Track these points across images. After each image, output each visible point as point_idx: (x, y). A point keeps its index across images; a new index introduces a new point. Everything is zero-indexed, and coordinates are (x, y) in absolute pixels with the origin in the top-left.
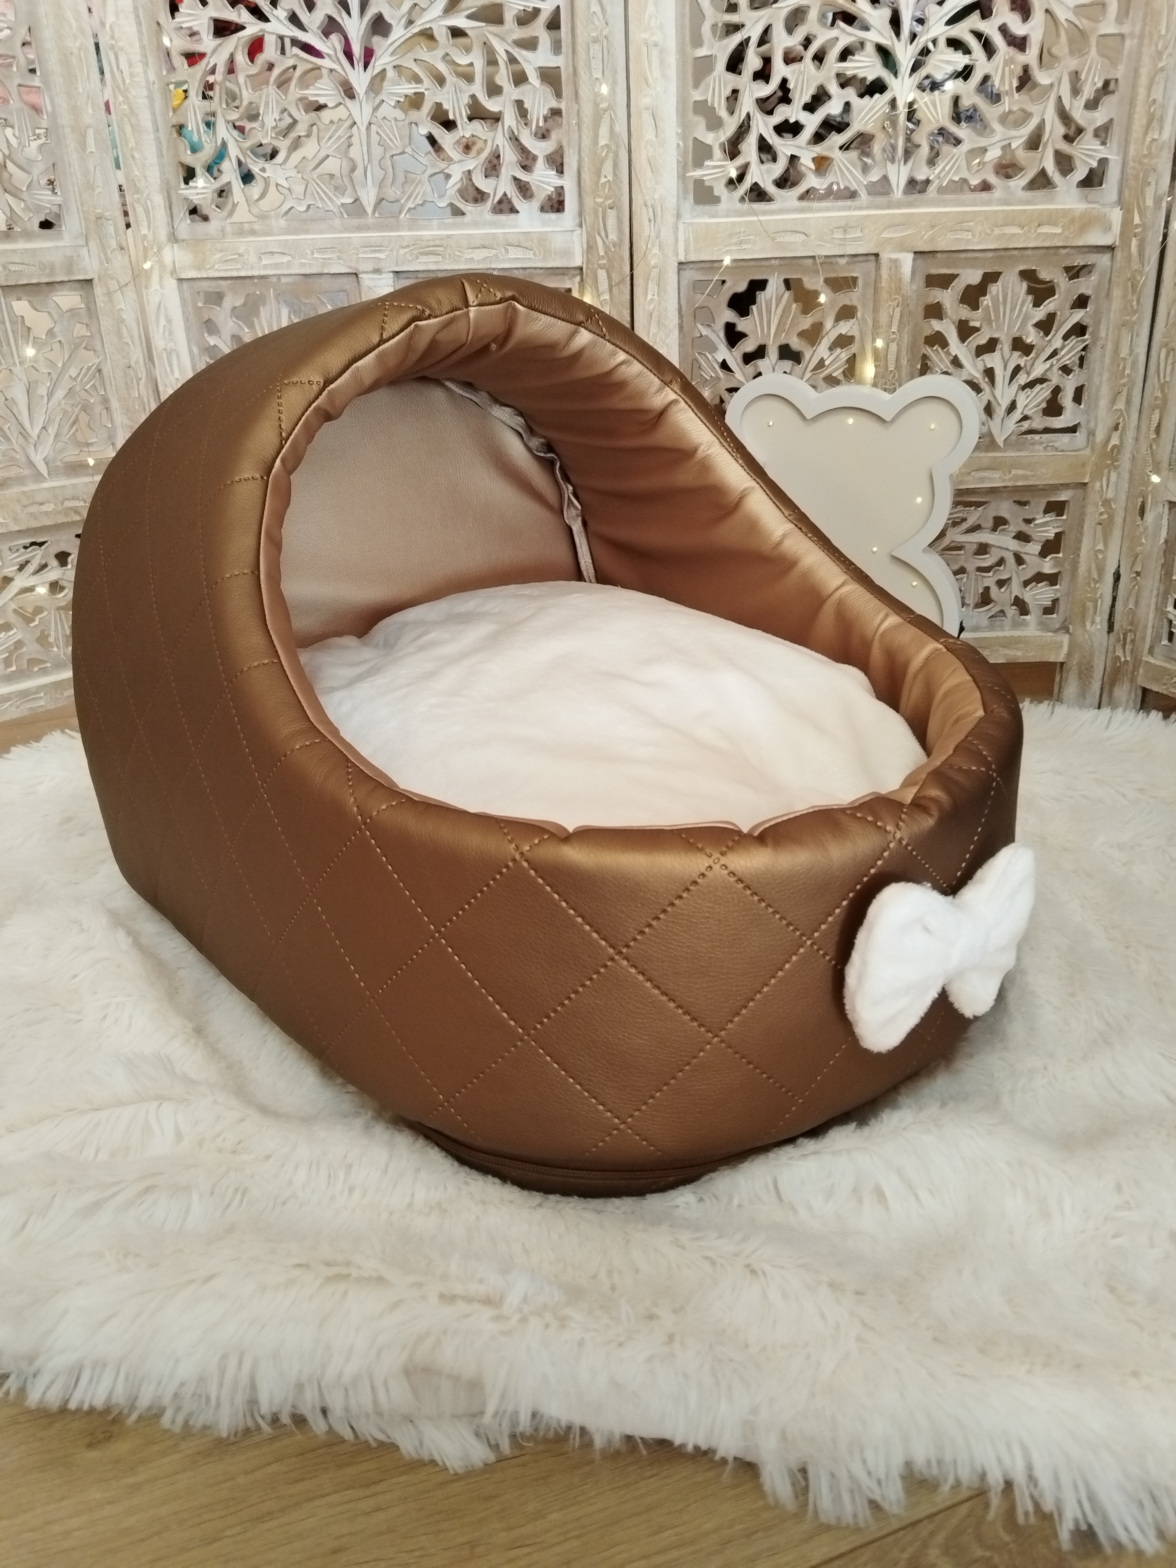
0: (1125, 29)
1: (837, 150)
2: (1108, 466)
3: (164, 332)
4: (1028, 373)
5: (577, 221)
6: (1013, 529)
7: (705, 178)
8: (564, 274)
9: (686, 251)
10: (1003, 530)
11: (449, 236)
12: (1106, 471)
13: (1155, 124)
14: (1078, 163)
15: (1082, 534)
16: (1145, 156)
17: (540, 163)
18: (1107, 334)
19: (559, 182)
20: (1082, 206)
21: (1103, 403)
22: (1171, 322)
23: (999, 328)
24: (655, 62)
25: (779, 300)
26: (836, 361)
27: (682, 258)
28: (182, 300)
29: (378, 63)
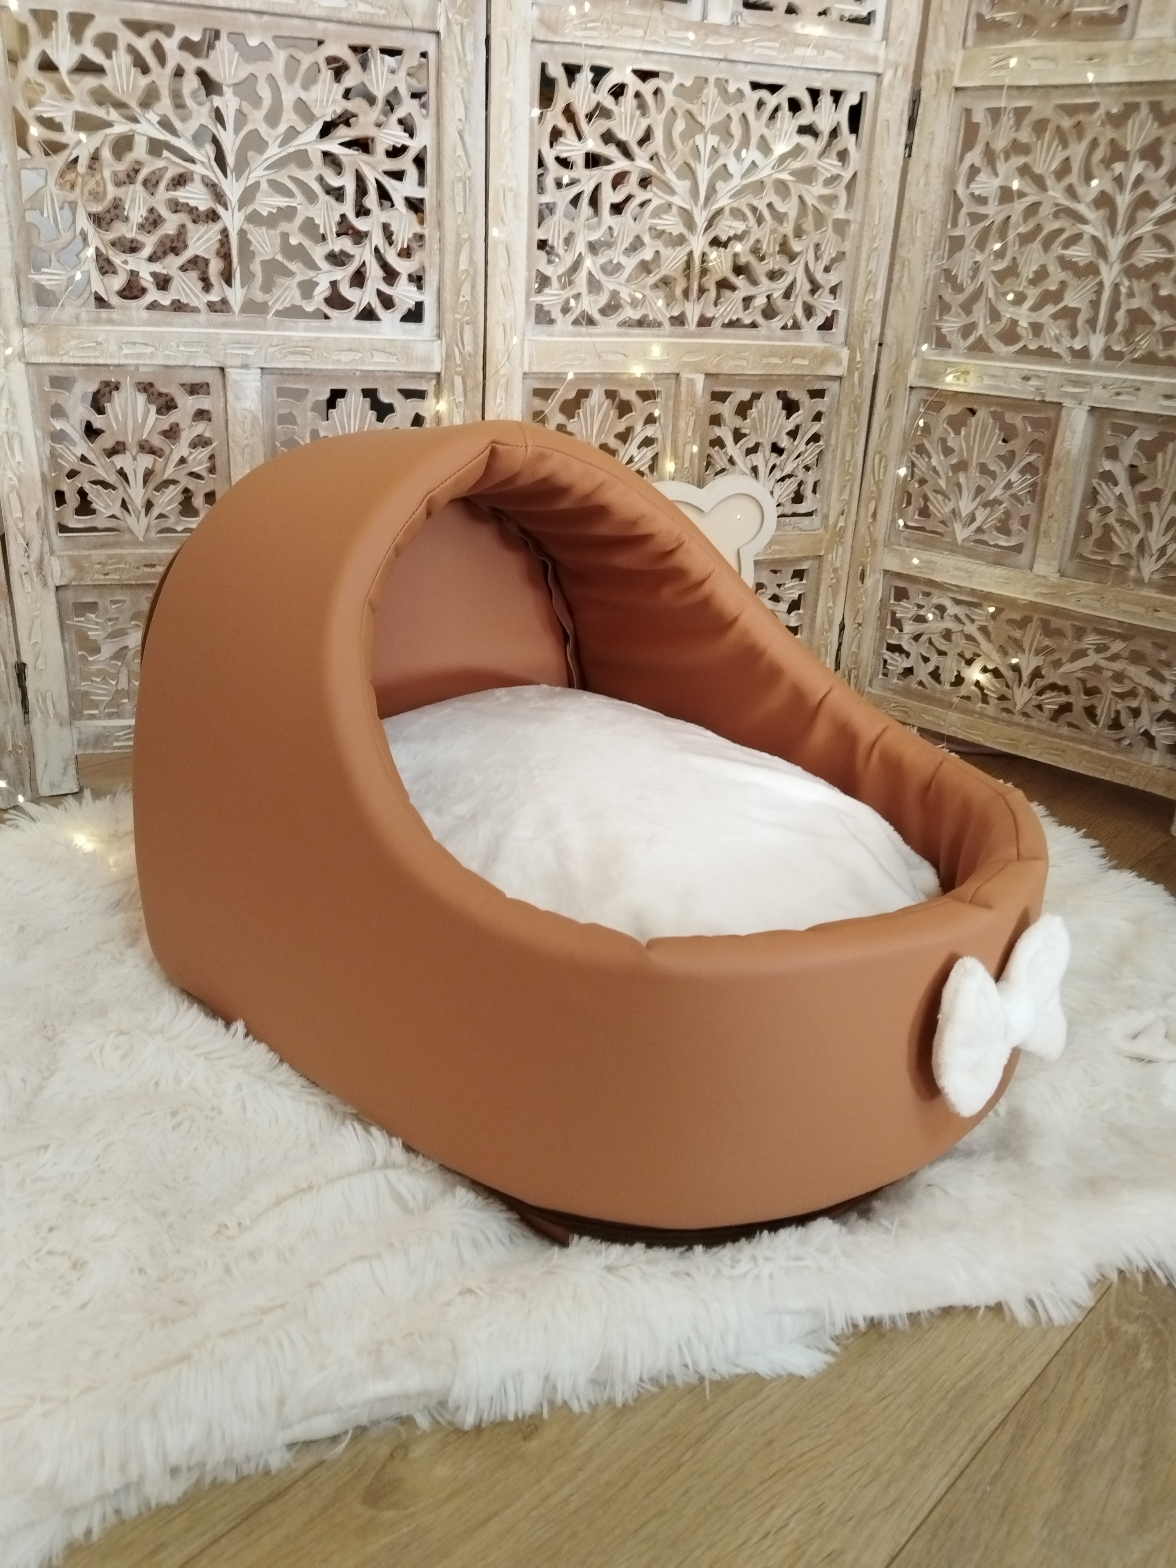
0: (851, 217)
1: (648, 289)
2: (836, 543)
3: (7, 415)
4: (782, 470)
5: (435, 332)
6: (770, 592)
7: (544, 304)
8: (421, 378)
9: (530, 363)
10: (763, 593)
11: (317, 339)
12: (835, 546)
13: (870, 288)
14: (818, 312)
15: (818, 594)
16: (865, 311)
17: (403, 280)
18: (837, 442)
19: (419, 297)
20: (821, 345)
21: (834, 494)
22: (882, 435)
23: (762, 435)
24: (510, 204)
25: (600, 408)
26: (643, 457)
27: (527, 370)
28: (29, 384)
29: (252, 175)
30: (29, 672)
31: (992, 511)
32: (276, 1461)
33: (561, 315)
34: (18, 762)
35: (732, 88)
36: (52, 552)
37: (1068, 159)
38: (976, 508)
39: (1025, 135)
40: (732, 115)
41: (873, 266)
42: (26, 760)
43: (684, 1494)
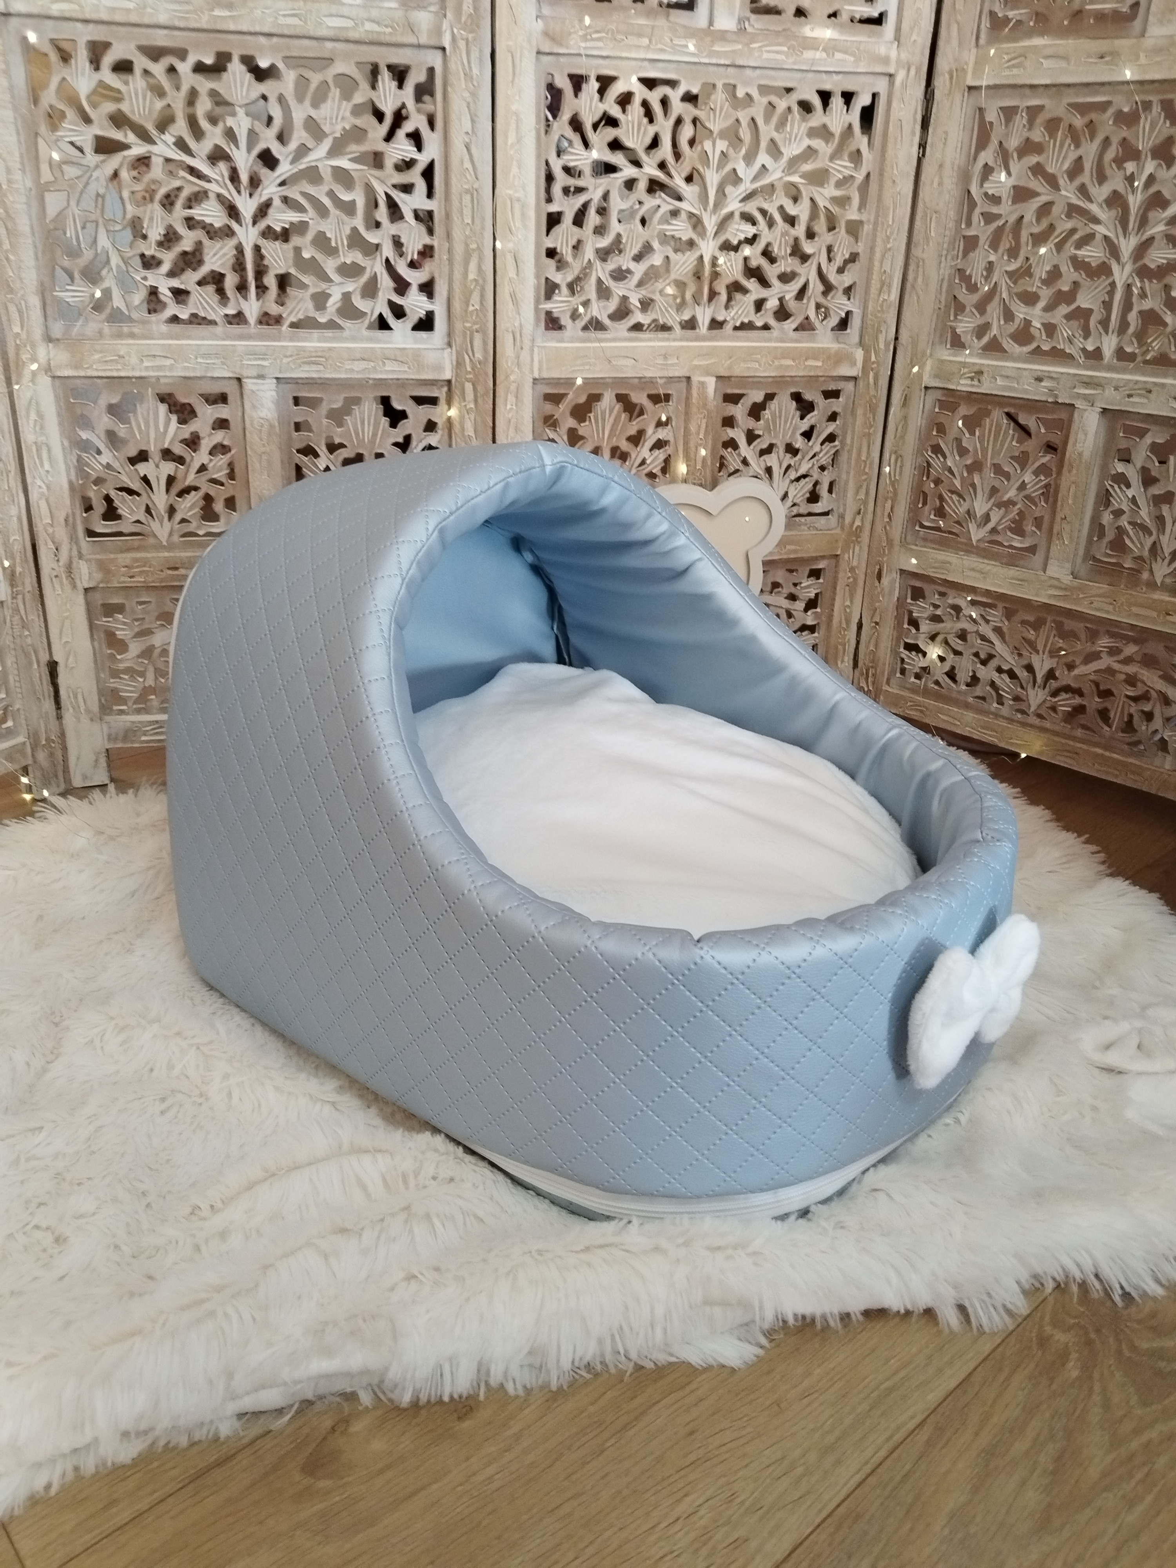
0: (864, 218)
2: (853, 542)
3: (35, 426)
4: (797, 471)
5: (446, 340)
6: (785, 591)
7: (553, 310)
8: (433, 385)
9: (540, 370)
10: (777, 593)
11: (330, 349)
12: (852, 546)
13: (885, 288)
14: (832, 313)
15: (834, 593)
16: (879, 311)
17: (414, 290)
18: (852, 442)
19: (430, 307)
20: (835, 346)
21: (850, 494)
23: (776, 437)
24: (517, 214)
25: (611, 411)
26: (655, 459)
27: (536, 376)
28: (56, 396)
29: (265, 192)
30: (61, 670)
31: (1006, 512)
32: (225, 1429)
33: (570, 321)
34: (51, 755)
35: (740, 93)
36: (81, 556)
37: (1081, 157)
38: (991, 509)
39: (1038, 135)
40: (741, 120)
41: (887, 267)
42: (59, 753)
43: (603, 1478)
